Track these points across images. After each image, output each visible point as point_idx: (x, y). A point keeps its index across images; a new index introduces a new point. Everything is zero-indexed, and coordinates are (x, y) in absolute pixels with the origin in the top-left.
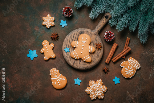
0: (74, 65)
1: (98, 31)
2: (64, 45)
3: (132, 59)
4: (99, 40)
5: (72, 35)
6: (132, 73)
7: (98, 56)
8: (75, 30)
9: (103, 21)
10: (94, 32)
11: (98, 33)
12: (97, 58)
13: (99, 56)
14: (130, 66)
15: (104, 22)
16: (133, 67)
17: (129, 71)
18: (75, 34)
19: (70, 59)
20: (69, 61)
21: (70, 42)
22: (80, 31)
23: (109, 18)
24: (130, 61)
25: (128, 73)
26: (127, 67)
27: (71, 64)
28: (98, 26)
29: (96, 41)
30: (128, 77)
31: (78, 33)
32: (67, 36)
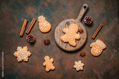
0: (66, 48)
1: (80, 19)
2: (55, 34)
3: (99, 41)
4: (82, 26)
5: (60, 26)
6: (100, 51)
7: (83, 38)
8: (62, 22)
9: (82, 11)
10: (77, 21)
11: (80, 21)
12: (83, 40)
13: (85, 38)
14: (98, 46)
15: (84, 11)
16: (100, 47)
17: (97, 50)
18: (63, 25)
19: (62, 45)
20: (62, 46)
21: (60, 31)
22: (66, 21)
23: (86, 8)
24: (97, 42)
25: (96, 52)
26: (95, 47)
27: (64, 48)
28: (80, 15)
29: (80, 27)
30: (96, 55)
31: (65, 24)
32: (57, 28)
